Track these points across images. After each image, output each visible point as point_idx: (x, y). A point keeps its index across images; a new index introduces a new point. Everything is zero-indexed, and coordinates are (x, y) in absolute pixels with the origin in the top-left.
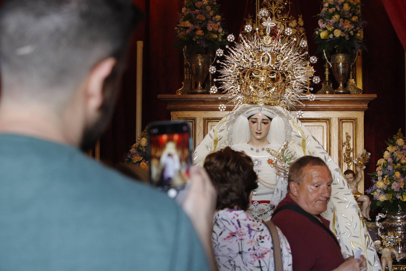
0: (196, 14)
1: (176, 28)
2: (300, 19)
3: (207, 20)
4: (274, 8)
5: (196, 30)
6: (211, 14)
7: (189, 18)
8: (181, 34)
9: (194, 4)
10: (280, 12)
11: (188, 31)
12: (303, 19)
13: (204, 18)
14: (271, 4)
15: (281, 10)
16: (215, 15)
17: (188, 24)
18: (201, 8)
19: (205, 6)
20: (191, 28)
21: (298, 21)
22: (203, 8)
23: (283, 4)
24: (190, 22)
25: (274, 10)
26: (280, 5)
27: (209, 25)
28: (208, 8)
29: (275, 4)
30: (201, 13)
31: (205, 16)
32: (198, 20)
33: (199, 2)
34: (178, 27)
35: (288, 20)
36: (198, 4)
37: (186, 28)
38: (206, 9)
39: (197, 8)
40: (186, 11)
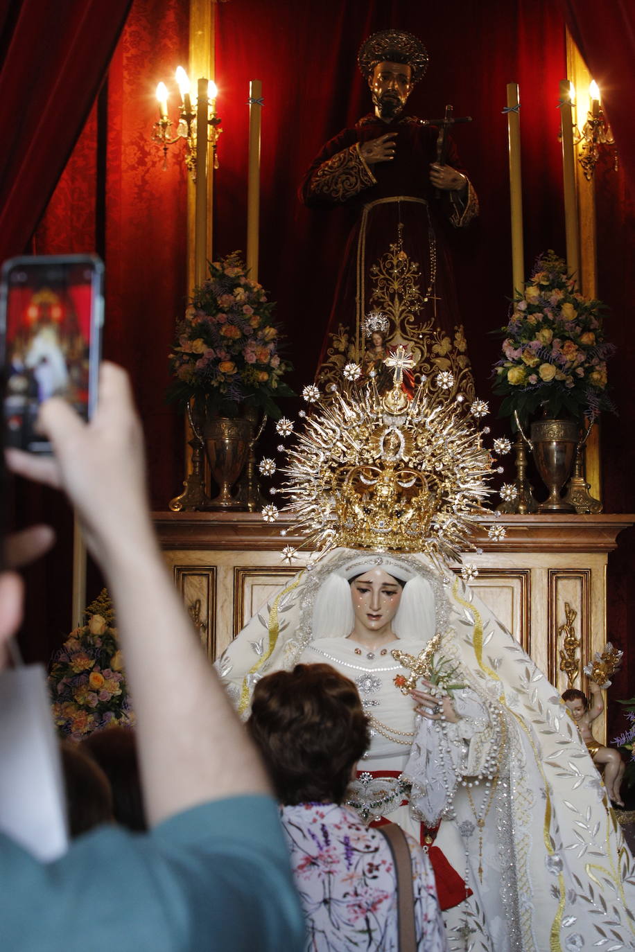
0: (220, 325)
1: (171, 356)
2: (458, 336)
3: (245, 337)
4: (398, 308)
5: (218, 361)
6: (254, 323)
7: (202, 332)
8: (184, 371)
9: (215, 301)
10: (412, 319)
11: (199, 364)
12: (466, 336)
13: (237, 335)
14: (392, 300)
15: (415, 314)
16: (262, 327)
17: (199, 346)
18: (231, 310)
19: (240, 305)
20: (206, 356)
21: (453, 339)
22: (235, 309)
23: (419, 300)
24: (205, 342)
25: (397, 313)
26: (412, 304)
27: (249, 350)
28: (248, 310)
29: (401, 299)
30: (231, 322)
31: (241, 330)
32: (224, 338)
33: (225, 297)
34: (176, 353)
35: (432, 337)
36: (225, 300)
37: (196, 357)
38: (242, 314)
39: (222, 311)
40: (195, 316)
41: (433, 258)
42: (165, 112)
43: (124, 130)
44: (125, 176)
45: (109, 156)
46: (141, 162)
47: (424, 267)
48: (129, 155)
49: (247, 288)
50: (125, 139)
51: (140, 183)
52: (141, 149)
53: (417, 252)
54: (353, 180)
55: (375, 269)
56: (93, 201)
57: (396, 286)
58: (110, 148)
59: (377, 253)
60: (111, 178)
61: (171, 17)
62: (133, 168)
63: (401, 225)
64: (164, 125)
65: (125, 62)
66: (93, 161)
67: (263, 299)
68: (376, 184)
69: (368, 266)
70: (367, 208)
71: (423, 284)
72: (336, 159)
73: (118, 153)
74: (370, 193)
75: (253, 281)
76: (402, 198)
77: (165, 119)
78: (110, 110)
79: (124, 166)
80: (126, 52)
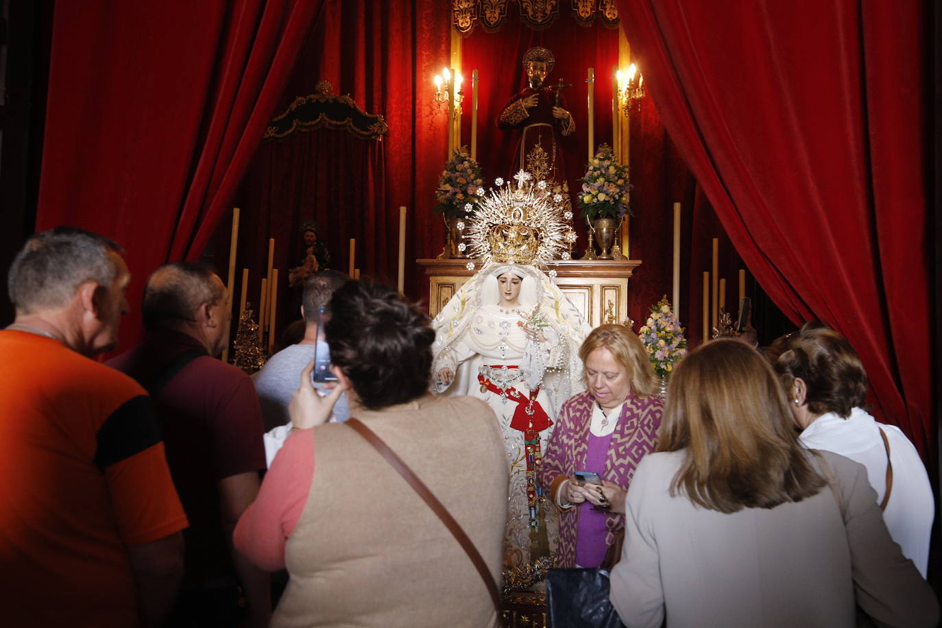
0: (457, 178)
1: (436, 192)
2: (565, 185)
3: (468, 183)
4: (538, 173)
5: (455, 194)
6: (472, 177)
7: (449, 181)
8: (441, 198)
9: (455, 167)
10: (544, 178)
11: (448, 195)
12: (568, 185)
13: (465, 182)
14: (536, 170)
15: (546, 175)
16: (476, 178)
17: (448, 187)
18: (462, 171)
19: (466, 169)
20: (451, 191)
21: (562, 187)
22: (464, 171)
23: (547, 169)
24: (450, 185)
25: (538, 175)
26: (544, 171)
27: (469, 188)
28: (470, 171)
29: (540, 169)
30: (462, 176)
31: (466, 180)
32: (458, 183)
33: (460, 165)
34: (438, 190)
35: (553, 186)
36: (459, 167)
37: (447, 192)
38: (466, 172)
39: (458, 171)
40: (446, 174)
41: (554, 151)
42: (439, 89)
43: (423, 99)
44: (424, 121)
45: (417, 111)
46: (431, 113)
47: (550, 155)
48: (425, 110)
49: (469, 161)
50: (424, 103)
51: (430, 123)
52: (431, 107)
53: (547, 148)
54: (518, 115)
55: (528, 156)
56: (411, 131)
57: (537, 163)
58: (417, 107)
59: (530, 148)
60: (418, 120)
61: (443, 47)
62: (427, 116)
63: (540, 136)
64: (439, 95)
65: (423, 68)
66: (410, 113)
67: (476, 166)
68: (529, 118)
69: (525, 155)
70: (526, 129)
71: (549, 162)
72: (511, 106)
73: (421, 109)
74: (526, 122)
75: (473, 159)
76: (541, 124)
77: (439, 92)
78: (417, 90)
79: (423, 115)
80: (423, 64)
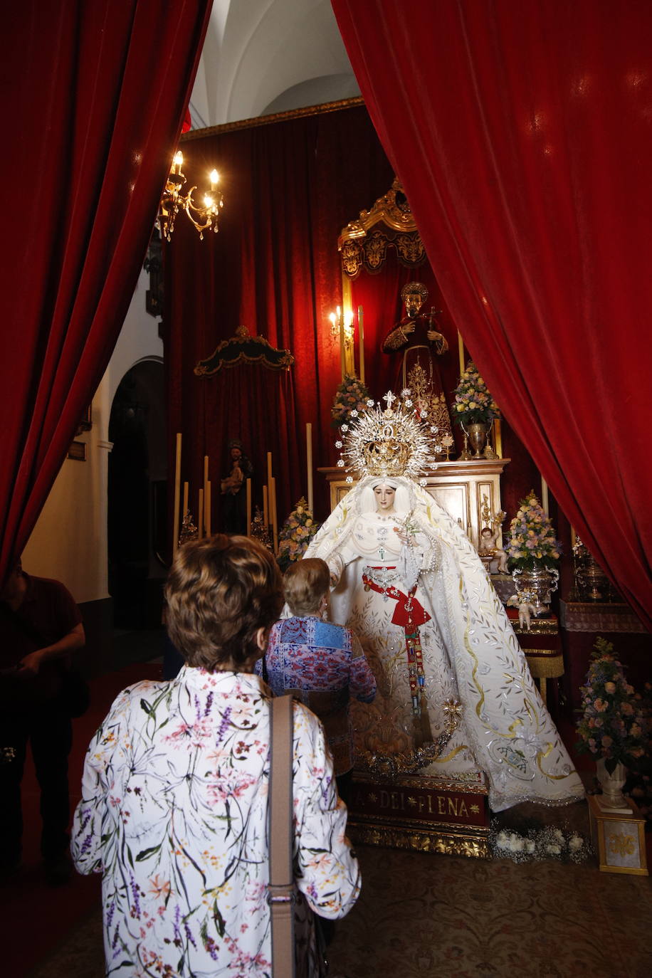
0: (348, 397)
1: (332, 410)
2: (442, 396)
3: (357, 401)
4: (418, 388)
5: (347, 411)
6: (361, 396)
7: (341, 401)
8: (336, 415)
9: (346, 388)
10: (424, 391)
11: (341, 412)
12: (445, 396)
17: (341, 406)
18: (352, 392)
19: (355, 390)
22: (353, 391)
24: (343, 404)
25: (418, 390)
26: (424, 386)
28: (358, 391)
29: (419, 384)
30: (352, 396)
31: (356, 398)
32: (349, 402)
35: (431, 397)
36: (349, 388)
38: (356, 392)
39: (348, 392)
40: (339, 395)
41: (431, 368)
42: (334, 324)
43: (323, 334)
44: (325, 351)
46: (330, 345)
47: (428, 372)
48: (325, 343)
49: (358, 383)
50: (324, 337)
51: (330, 352)
52: (330, 340)
53: (425, 366)
54: (399, 341)
55: (409, 374)
57: (417, 379)
58: (318, 341)
59: (410, 367)
61: (337, 290)
62: (327, 347)
63: (418, 357)
64: (333, 329)
65: (322, 308)
67: (364, 387)
68: (408, 342)
69: (407, 373)
70: (406, 351)
71: (427, 378)
72: (393, 334)
73: (321, 344)
74: (406, 345)
75: (362, 381)
76: (419, 346)
77: (333, 327)
78: (318, 327)
79: (324, 347)
80: (322, 306)
